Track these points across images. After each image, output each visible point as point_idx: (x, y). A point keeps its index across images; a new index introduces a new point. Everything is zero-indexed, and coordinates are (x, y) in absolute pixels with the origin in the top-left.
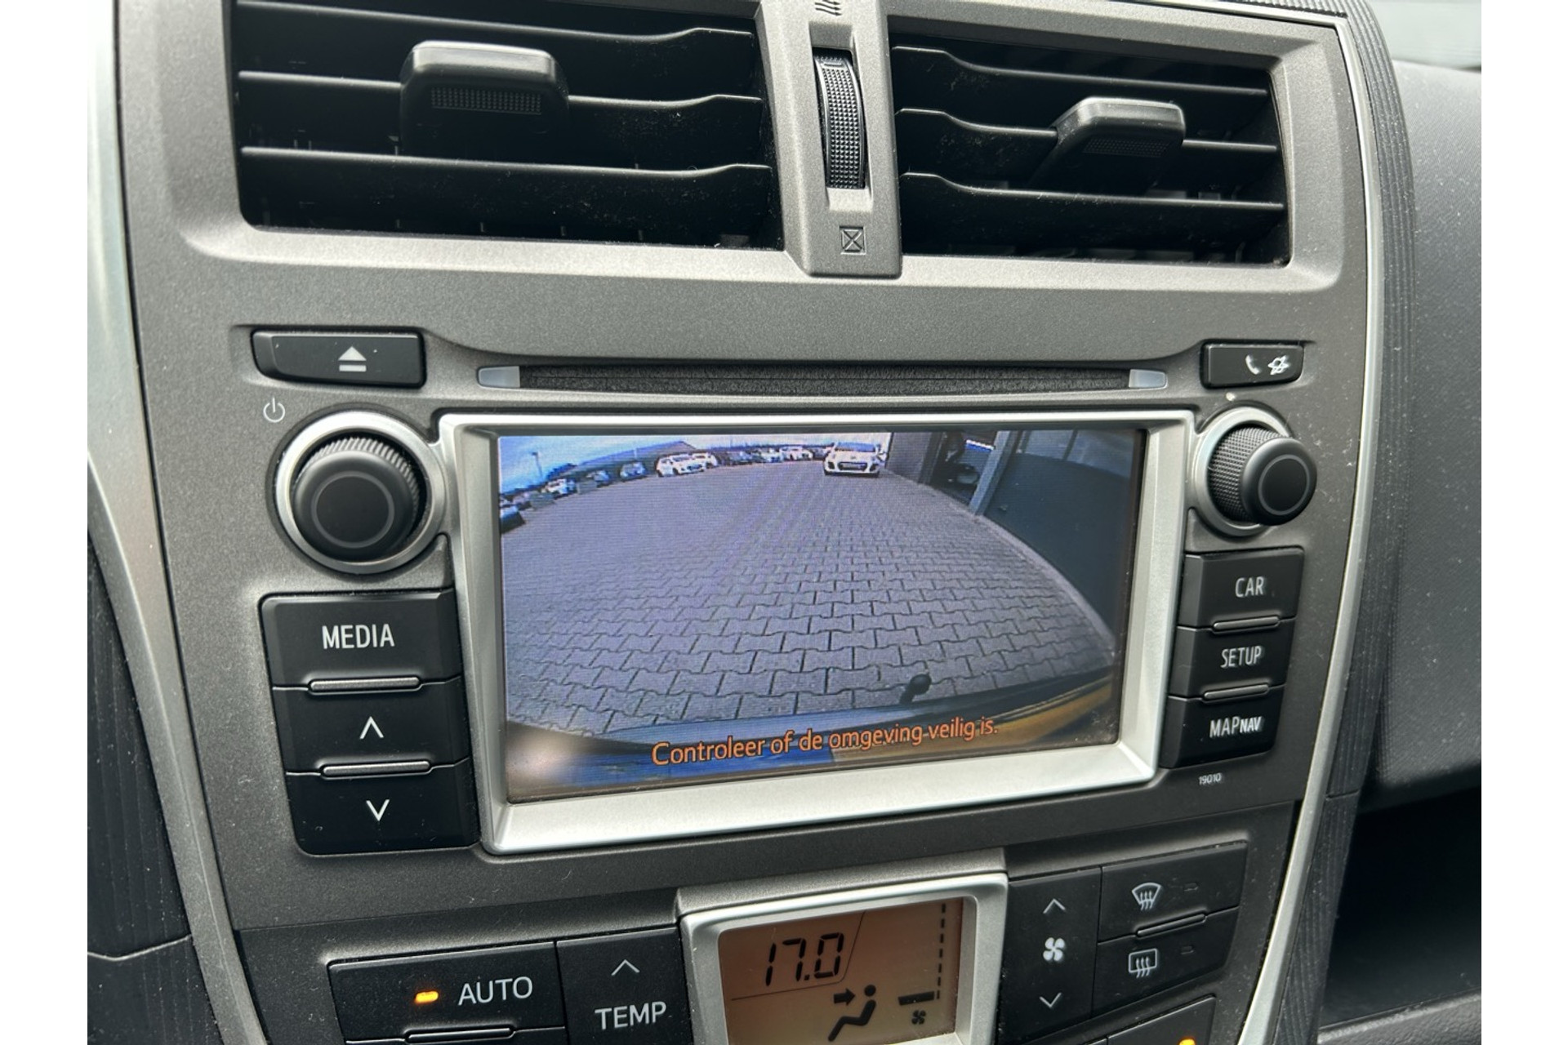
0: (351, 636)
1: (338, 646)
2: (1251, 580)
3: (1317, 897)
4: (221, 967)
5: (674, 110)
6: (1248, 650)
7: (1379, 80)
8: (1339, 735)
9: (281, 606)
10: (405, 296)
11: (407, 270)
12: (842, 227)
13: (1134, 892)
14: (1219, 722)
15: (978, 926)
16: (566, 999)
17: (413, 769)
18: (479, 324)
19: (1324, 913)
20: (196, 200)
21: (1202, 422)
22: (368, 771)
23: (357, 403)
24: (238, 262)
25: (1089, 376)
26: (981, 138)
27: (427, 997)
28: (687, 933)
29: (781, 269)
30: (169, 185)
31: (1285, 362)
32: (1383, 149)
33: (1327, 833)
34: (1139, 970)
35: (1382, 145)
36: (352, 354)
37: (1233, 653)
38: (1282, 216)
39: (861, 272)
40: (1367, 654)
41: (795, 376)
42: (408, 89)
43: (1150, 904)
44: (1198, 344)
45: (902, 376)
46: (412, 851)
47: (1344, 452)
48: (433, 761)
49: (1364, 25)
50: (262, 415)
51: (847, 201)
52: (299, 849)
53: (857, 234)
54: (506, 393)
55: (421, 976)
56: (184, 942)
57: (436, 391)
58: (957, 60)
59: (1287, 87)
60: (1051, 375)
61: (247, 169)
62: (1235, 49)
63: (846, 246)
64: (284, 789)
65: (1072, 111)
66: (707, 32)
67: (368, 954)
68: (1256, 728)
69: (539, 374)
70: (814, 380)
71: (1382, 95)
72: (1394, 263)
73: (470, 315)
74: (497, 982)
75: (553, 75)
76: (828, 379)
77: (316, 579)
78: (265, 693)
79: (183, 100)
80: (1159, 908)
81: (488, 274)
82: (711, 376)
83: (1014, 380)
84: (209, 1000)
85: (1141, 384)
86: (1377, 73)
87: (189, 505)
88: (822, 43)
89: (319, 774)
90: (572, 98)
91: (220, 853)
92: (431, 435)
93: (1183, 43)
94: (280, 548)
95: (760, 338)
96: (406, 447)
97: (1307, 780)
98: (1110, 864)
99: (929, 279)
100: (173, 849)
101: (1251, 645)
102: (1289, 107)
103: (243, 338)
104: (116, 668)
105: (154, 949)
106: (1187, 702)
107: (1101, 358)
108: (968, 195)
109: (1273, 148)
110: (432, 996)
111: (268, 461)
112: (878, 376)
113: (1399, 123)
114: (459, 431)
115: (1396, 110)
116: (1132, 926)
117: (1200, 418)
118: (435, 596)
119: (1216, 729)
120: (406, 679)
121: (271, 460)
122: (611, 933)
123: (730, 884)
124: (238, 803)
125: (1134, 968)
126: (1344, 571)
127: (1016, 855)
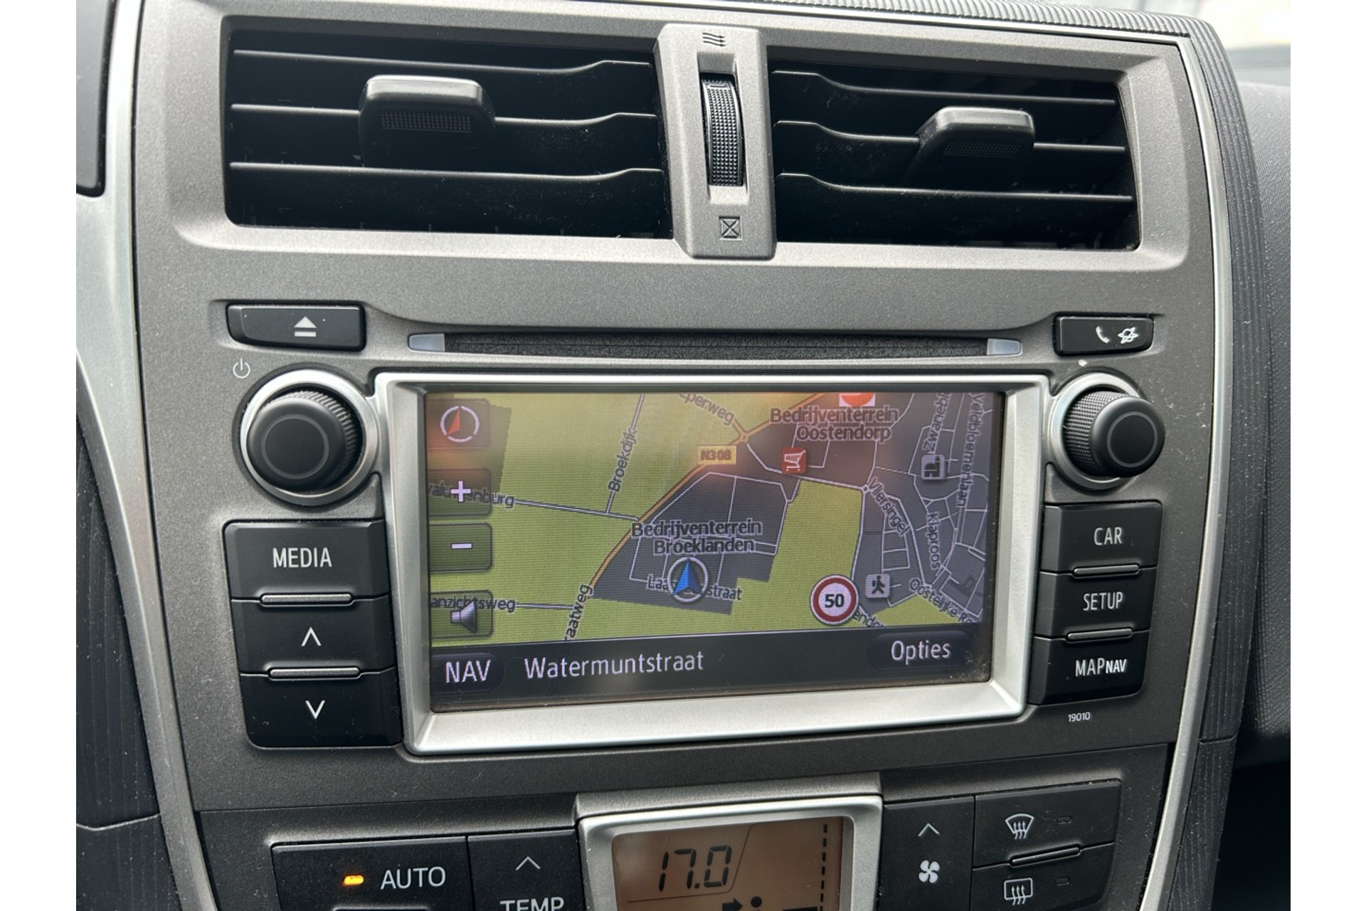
0: (296, 557)
1: (285, 566)
2: (1109, 530)
3: (1195, 839)
4: (182, 842)
5: (583, 127)
6: (1109, 594)
7: (1221, 88)
8: (1209, 681)
9: (240, 531)
10: (350, 276)
11: (353, 255)
12: (721, 218)
13: (1007, 821)
14: (1084, 662)
15: (855, 845)
16: (475, 889)
17: (345, 673)
18: (410, 298)
19: (1203, 854)
20: (190, 202)
21: (1056, 386)
22: (307, 674)
23: (308, 363)
24: (219, 250)
25: (949, 345)
26: (851, 145)
27: (353, 880)
28: (583, 834)
29: (668, 253)
30: (168, 190)
31: (1135, 332)
32: (1226, 147)
33: (1203, 776)
34: (1014, 898)
35: (1225, 143)
36: (305, 323)
37: (1095, 598)
38: (1132, 207)
39: (738, 254)
40: (1233, 605)
41: (681, 344)
42: (363, 114)
43: (1023, 833)
44: (1050, 316)
45: (777, 344)
46: (344, 748)
47: (1198, 414)
48: (362, 668)
49: (1207, 43)
50: (232, 372)
51: (726, 196)
52: (250, 742)
53: (734, 223)
54: (431, 355)
55: (350, 861)
56: (153, 819)
57: (375, 353)
58: (829, 81)
59: (1133, 96)
60: (914, 344)
61: (231, 178)
62: (1082, 66)
63: (725, 232)
64: (238, 688)
65: (931, 119)
66: (611, 64)
67: (305, 839)
68: (1122, 670)
69: (461, 341)
70: (699, 347)
71: (1225, 101)
72: (1240, 245)
73: (403, 291)
74: (415, 870)
75: (480, 99)
76: (711, 347)
77: (270, 508)
78: (226, 605)
79: (184, 125)
80: (1032, 839)
81: (419, 258)
82: (608, 343)
83: (879, 348)
84: (172, 872)
85: (998, 353)
86: (1219, 82)
87: (170, 445)
88: (706, 68)
89: (267, 676)
90: (498, 119)
91: (185, 742)
92: (368, 390)
93: (1033, 62)
94: (242, 482)
95: (648, 309)
96: (346, 398)
97: (1179, 724)
98: (983, 793)
99: (799, 260)
100: (148, 737)
101: (1113, 591)
102: (1135, 113)
103: (220, 310)
104: (108, 580)
105: (127, 823)
106: (1051, 642)
107: (958, 328)
108: (838, 192)
109: (1122, 148)
110: (358, 880)
111: (235, 410)
112: (755, 345)
113: (1241, 124)
114: (393, 386)
115: (1238, 114)
116: (1006, 854)
117: (1054, 382)
118: (368, 524)
119: (1081, 669)
120: (340, 595)
121: (238, 410)
122: (516, 831)
123: (624, 793)
124: (201, 699)
125: (1010, 895)
126: (1205, 525)
127: (891, 780)
